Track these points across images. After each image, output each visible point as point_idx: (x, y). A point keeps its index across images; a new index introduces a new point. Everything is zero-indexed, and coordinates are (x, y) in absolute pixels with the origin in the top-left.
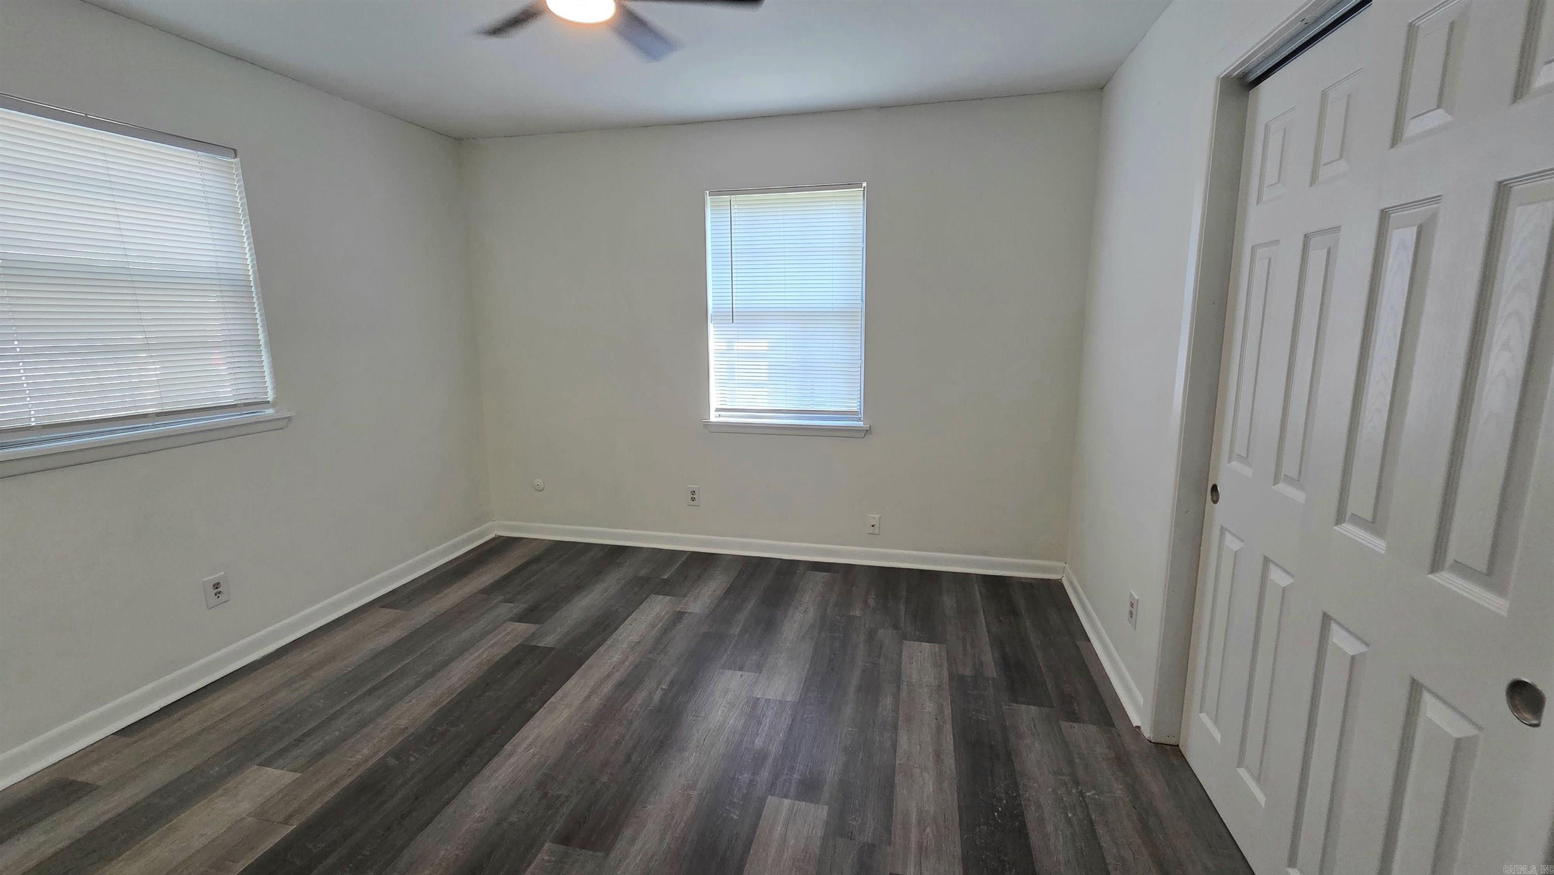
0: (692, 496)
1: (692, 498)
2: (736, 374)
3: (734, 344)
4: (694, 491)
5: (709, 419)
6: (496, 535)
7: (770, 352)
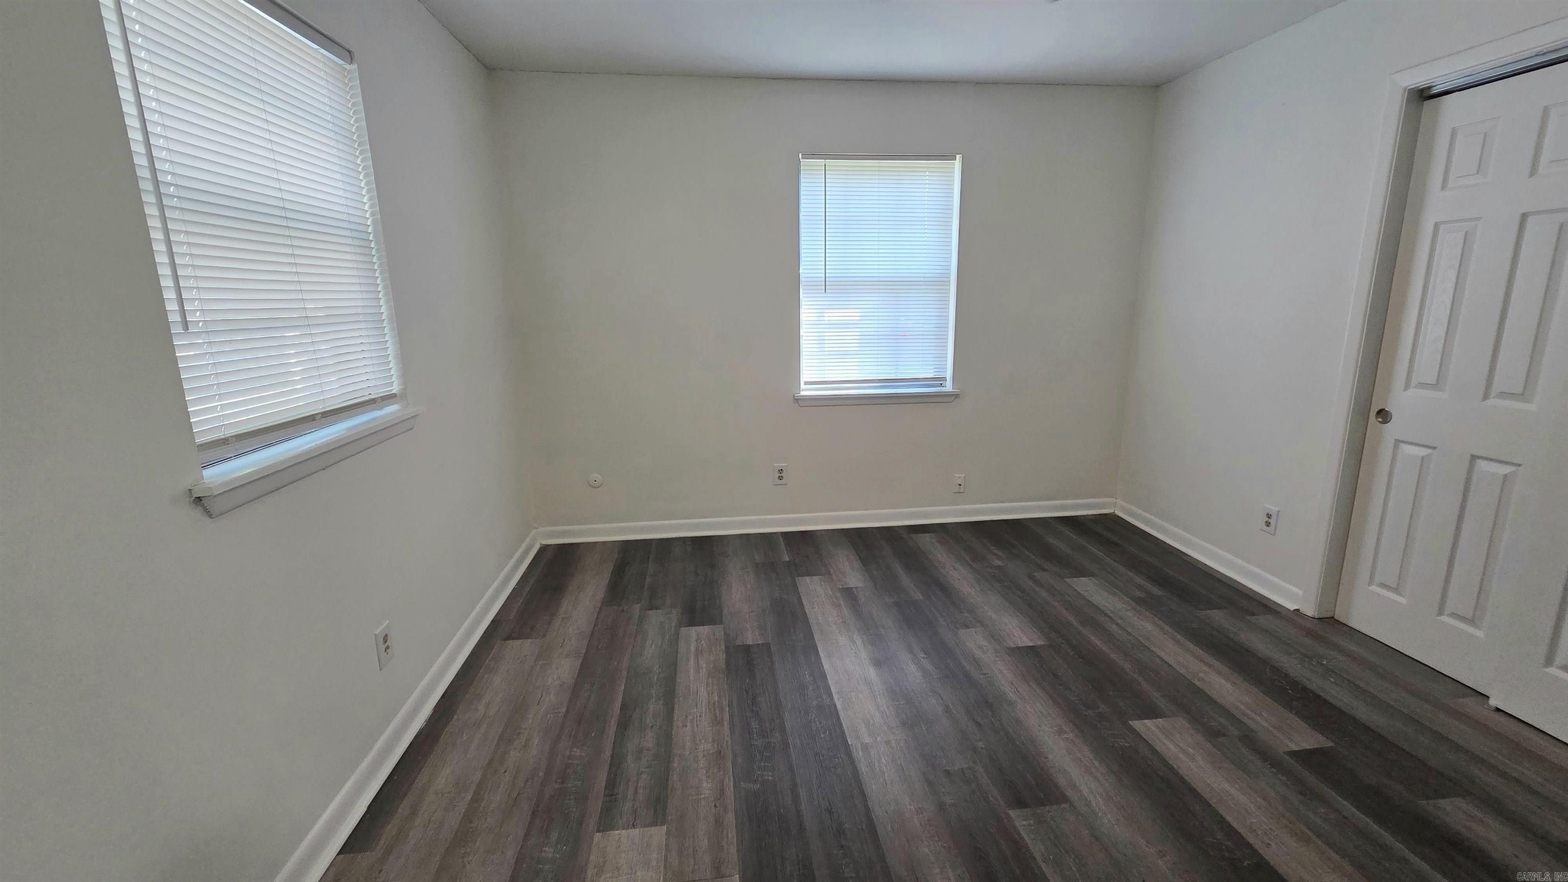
0: (780, 475)
1: (779, 477)
2: (826, 345)
3: (825, 315)
4: (782, 470)
5: (799, 394)
6: (541, 544)
7: (861, 322)
